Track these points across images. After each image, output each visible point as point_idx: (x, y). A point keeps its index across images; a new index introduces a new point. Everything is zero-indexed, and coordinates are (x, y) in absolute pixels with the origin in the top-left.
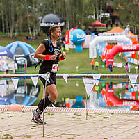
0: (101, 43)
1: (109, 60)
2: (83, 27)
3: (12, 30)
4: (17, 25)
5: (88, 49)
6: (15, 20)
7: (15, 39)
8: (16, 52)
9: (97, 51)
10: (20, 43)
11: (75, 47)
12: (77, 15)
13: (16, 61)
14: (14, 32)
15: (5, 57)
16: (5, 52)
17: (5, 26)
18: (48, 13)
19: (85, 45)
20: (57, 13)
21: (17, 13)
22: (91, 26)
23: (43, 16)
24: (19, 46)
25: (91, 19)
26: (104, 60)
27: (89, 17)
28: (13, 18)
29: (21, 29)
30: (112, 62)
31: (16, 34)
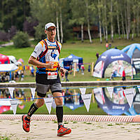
3: (128, 31)
4: (133, 26)
6: (132, 20)
7: (132, 41)
8: (134, 56)
13: (133, 66)
14: (131, 33)
16: (122, 56)
17: (121, 27)
24: (136, 48)
28: (129, 18)
29: (138, 30)
31: (133, 35)
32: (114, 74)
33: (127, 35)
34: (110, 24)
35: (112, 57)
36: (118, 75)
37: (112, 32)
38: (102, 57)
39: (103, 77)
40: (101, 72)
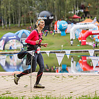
0: (77, 29)
1: (83, 41)
2: (66, 19)
3: (19, 22)
4: (22, 19)
5: (69, 33)
6: (21, 16)
7: (21, 28)
8: (22, 37)
9: (75, 34)
10: (25, 31)
11: (61, 32)
12: (62, 11)
13: (22, 42)
14: (21, 23)
15: (15, 40)
16: (15, 37)
17: (15, 20)
18: (43, 11)
19: (67, 31)
20: (49, 11)
21: (23, 11)
22: (71, 18)
23: (40, 13)
24: (24, 32)
25: (71, 14)
26: (80, 41)
27: (70, 12)
28: (20, 15)
29: (25, 22)
30: (85, 42)
31: (22, 25)
32: (11, 48)
33: (19, 24)
34: (8, 18)
35: (9, 38)
36: (12, 48)
37: (10, 22)
38: (3, 38)
39: (4, 49)
40: (2, 47)
